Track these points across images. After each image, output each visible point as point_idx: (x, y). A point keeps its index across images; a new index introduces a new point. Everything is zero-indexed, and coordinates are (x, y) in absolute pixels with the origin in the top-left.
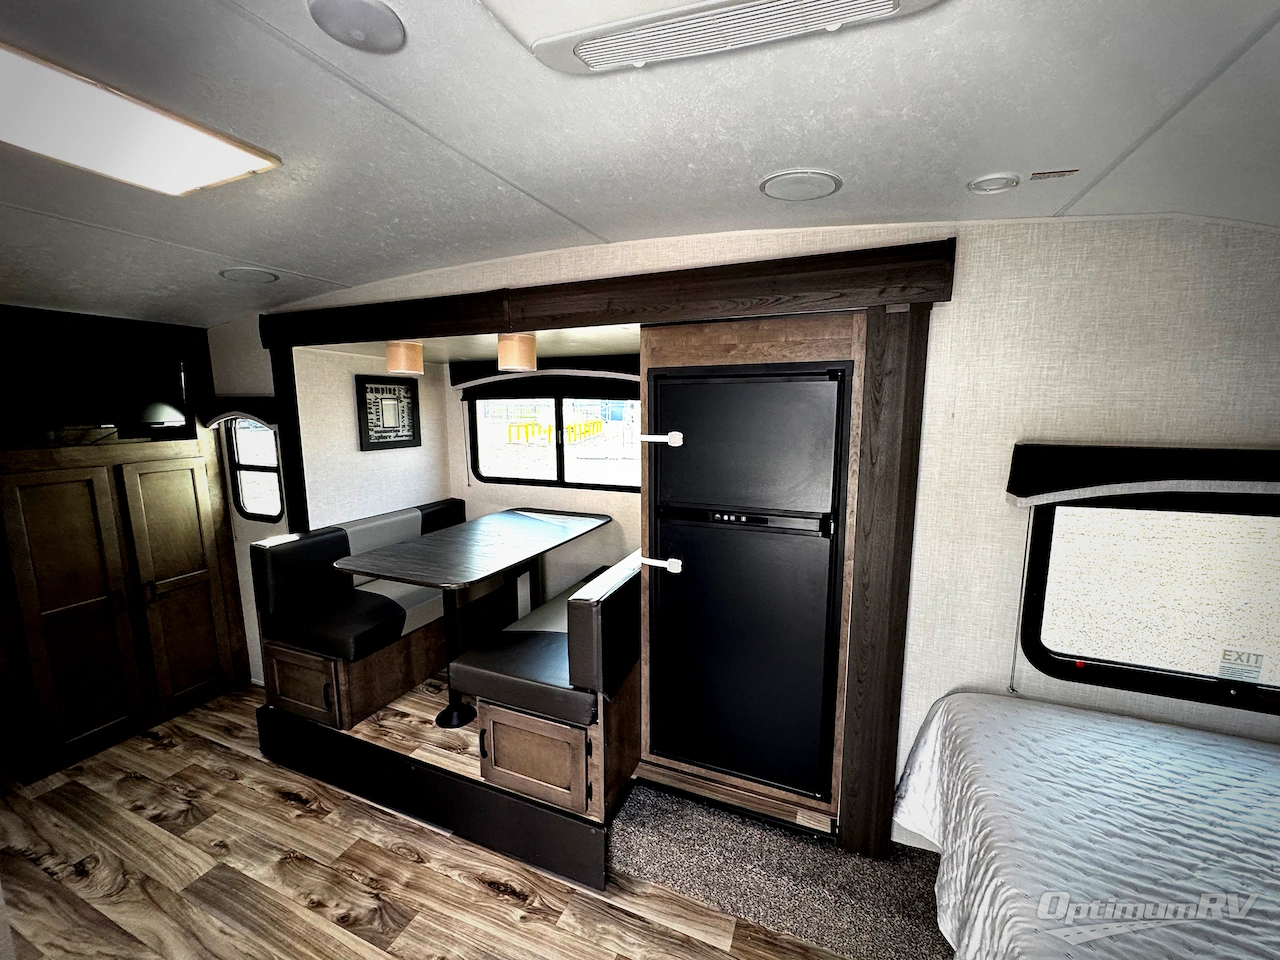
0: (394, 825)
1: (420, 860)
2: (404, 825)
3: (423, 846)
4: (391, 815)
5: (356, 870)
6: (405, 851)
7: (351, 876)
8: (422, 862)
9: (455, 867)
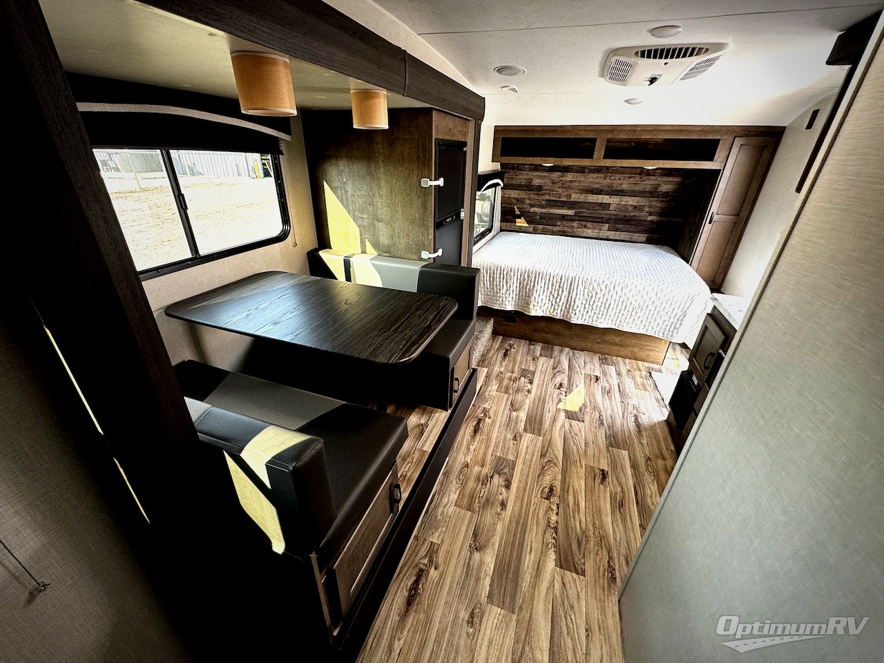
0: (442, 492)
1: (467, 466)
2: (442, 486)
3: (458, 467)
4: (434, 496)
5: (478, 496)
6: (461, 475)
7: (482, 497)
8: (467, 465)
9: (468, 449)
